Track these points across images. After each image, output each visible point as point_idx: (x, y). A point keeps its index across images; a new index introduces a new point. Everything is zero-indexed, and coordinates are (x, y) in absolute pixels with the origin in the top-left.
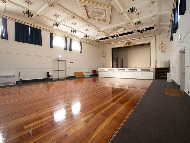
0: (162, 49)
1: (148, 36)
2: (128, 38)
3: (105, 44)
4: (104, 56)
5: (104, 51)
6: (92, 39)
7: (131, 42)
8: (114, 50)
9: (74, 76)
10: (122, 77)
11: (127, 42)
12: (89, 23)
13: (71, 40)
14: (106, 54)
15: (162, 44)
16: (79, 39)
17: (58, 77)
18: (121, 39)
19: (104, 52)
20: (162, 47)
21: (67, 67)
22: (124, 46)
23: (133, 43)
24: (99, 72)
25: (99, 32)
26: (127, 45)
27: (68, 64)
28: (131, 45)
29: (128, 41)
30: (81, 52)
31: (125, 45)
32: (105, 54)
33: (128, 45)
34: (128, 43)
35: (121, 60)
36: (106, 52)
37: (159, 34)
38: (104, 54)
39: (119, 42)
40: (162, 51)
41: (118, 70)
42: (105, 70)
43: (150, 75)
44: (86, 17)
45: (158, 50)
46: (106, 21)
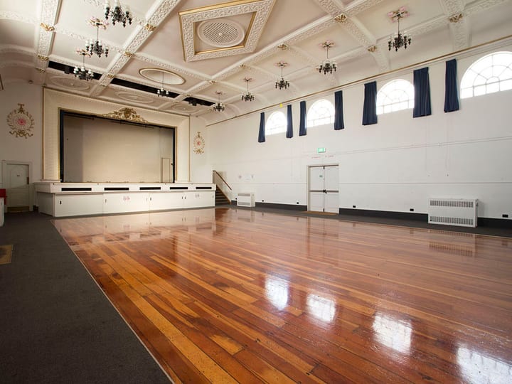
0: (199, 147)
5: (21, 110)
7: (134, 112)
11: (126, 109)
14: (37, 126)
15: (199, 136)
18: (120, 95)
19: (22, 116)
20: (198, 143)
22: (111, 116)
23: (138, 117)
26: (122, 117)
28: (131, 118)
29: (130, 107)
31: (116, 113)
32: (27, 125)
33: (123, 115)
34: (127, 112)
36: (37, 118)
38: (22, 122)
40: (199, 151)
41: (141, 189)
42: (90, 189)
43: (209, 199)
44: (200, 17)
45: (193, 148)
46: (196, 53)
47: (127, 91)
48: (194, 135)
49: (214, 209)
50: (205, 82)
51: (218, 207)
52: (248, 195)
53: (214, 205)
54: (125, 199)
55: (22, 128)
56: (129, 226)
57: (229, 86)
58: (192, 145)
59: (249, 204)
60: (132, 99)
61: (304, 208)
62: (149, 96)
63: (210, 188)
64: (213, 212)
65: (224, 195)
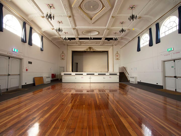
0: (117, 58)
1: (108, 45)
2: (93, 43)
3: (64, 45)
4: (63, 59)
5: (63, 53)
6: (56, 35)
7: (92, 48)
8: (74, 53)
9: (32, 83)
10: (91, 82)
11: (89, 47)
12: (72, 15)
13: (31, 28)
14: (66, 57)
15: (117, 53)
16: (41, 31)
17: (7, 88)
18: (85, 43)
20: (117, 56)
21: (24, 70)
22: (86, 50)
23: (94, 49)
24: (63, 77)
25: (74, 29)
26: (89, 50)
27: (25, 64)
28: (92, 50)
29: (90, 46)
30: (42, 50)
31: (87, 49)
32: (64, 57)
34: (90, 48)
35: (76, 64)
36: (66, 54)
37: (116, 45)
38: (63, 56)
39: (81, 46)
40: (117, 59)
41: (87, 74)
42: (71, 74)
43: (116, 79)
44: (78, 4)
45: (115, 58)
46: (91, 19)
47: (86, 41)
48: (115, 52)
49: (118, 84)
50: (106, 30)
51: (121, 83)
52: (133, 78)
53: (118, 82)
54: (82, 78)
55: (63, 57)
56: (83, 87)
57: (114, 29)
58: (114, 57)
59: (134, 82)
60: (89, 43)
61: (161, 87)
62: (95, 41)
63: (116, 74)
64: (118, 85)
65: (126, 77)
